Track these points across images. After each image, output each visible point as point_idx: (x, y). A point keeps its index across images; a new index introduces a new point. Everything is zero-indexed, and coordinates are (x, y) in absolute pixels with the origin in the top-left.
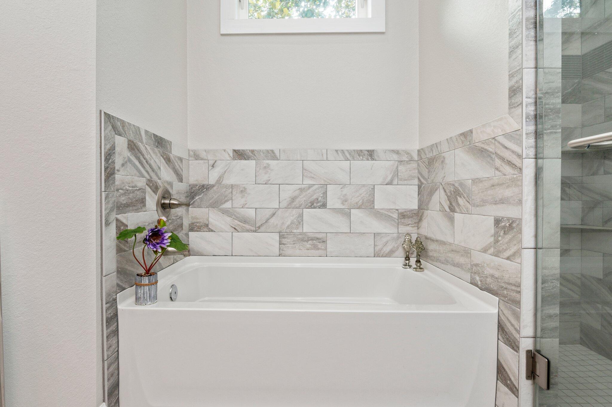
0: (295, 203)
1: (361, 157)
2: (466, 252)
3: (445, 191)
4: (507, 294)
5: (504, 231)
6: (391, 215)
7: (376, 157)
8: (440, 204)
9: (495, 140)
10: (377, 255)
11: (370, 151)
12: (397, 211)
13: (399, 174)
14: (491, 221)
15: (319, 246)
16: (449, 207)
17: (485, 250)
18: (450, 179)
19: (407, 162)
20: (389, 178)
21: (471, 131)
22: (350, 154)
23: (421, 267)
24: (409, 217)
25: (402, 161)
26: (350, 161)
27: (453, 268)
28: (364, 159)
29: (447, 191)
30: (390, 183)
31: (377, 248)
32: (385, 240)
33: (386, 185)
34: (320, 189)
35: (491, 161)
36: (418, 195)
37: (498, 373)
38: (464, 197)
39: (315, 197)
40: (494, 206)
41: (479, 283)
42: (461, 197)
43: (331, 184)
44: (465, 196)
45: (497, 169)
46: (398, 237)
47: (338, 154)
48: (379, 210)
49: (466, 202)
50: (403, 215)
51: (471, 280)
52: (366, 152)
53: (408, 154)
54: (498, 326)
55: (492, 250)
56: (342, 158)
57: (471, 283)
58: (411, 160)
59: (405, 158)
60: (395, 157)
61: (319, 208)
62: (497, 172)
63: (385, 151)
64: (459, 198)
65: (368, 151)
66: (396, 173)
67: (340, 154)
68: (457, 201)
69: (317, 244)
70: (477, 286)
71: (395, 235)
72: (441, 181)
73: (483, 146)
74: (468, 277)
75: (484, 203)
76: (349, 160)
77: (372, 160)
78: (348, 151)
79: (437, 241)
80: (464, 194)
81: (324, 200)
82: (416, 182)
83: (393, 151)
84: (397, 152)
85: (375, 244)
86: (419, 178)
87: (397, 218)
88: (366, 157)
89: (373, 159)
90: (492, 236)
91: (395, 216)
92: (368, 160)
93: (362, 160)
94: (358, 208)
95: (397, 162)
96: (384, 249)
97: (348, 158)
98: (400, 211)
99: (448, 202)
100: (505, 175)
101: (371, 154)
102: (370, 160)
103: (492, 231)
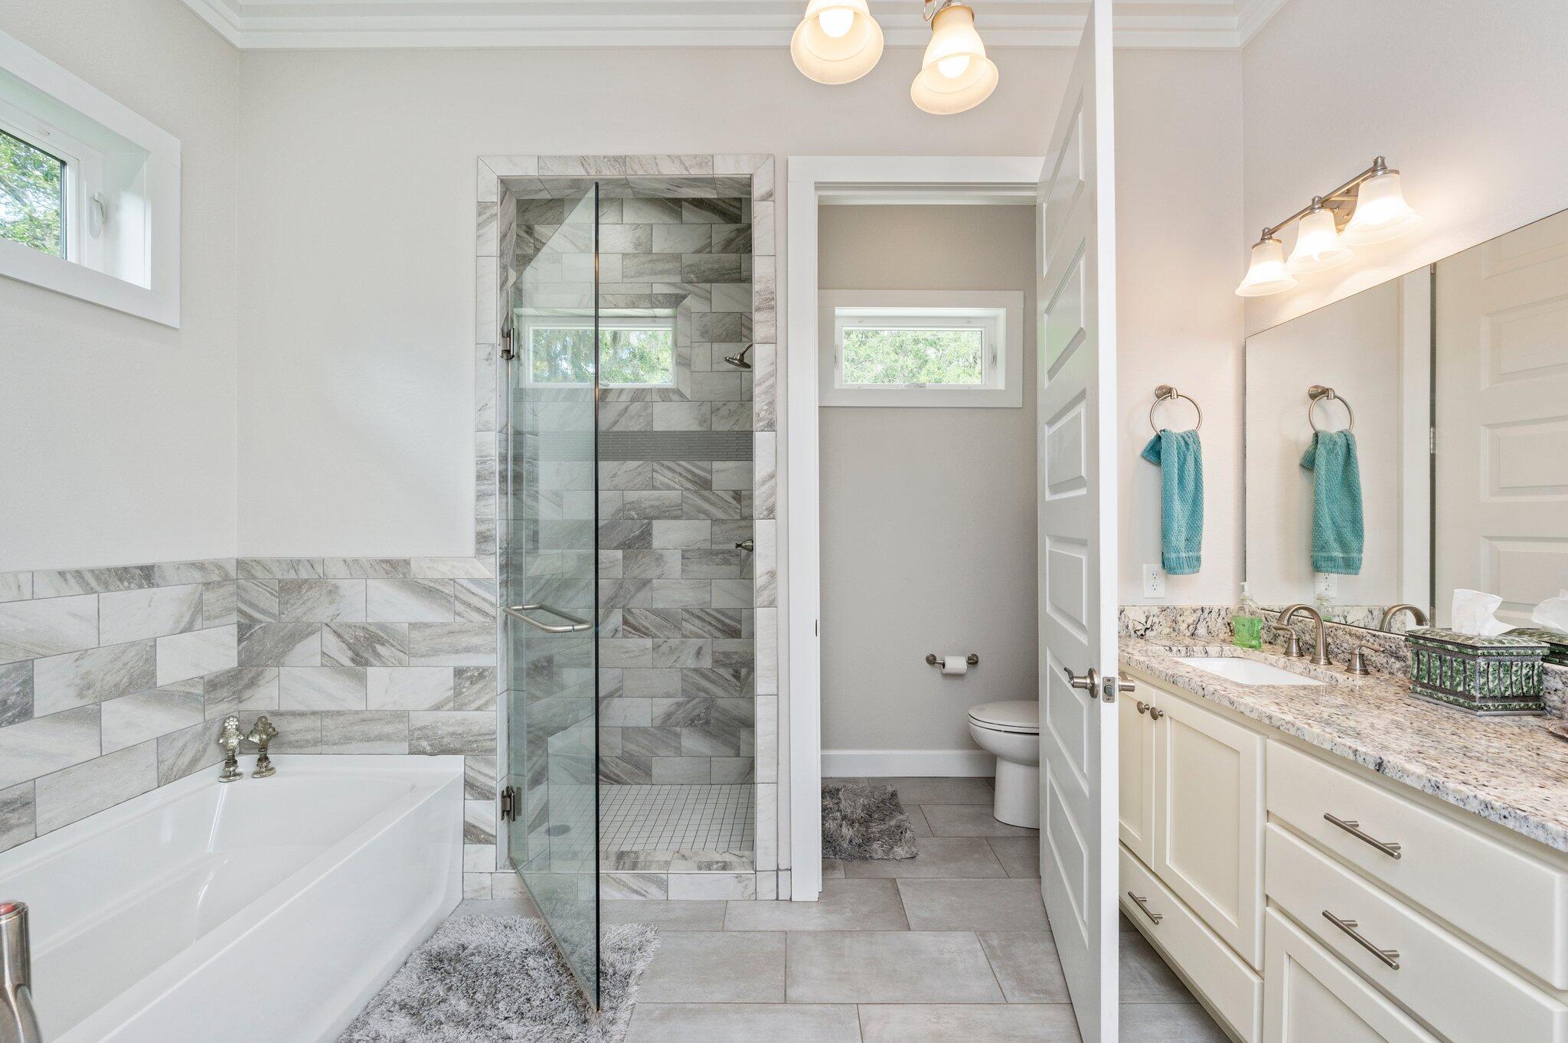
1: (126, 584)
2: (400, 716)
3: (339, 636)
4: (478, 746)
5: (471, 682)
6: (192, 690)
7: (160, 581)
8: (322, 656)
9: (455, 582)
10: (164, 780)
11: (147, 567)
12: (202, 681)
13: (205, 608)
14: (451, 671)
15: (13, 821)
16: (353, 660)
17: (437, 708)
18: (358, 618)
19: (219, 583)
20: (186, 619)
21: (407, 562)
22: (98, 578)
23: (270, 766)
24: (222, 686)
25: (209, 584)
26: (97, 595)
27: (366, 744)
28: (132, 585)
29: (346, 637)
30: (188, 628)
31: (164, 767)
32: (179, 744)
33: (181, 633)
34: (13, 675)
35: (448, 605)
36: (240, 641)
37: (465, 835)
38: (392, 645)
40: (454, 656)
41: (428, 748)
42: (383, 644)
43: (46, 657)
44: (395, 643)
45: (459, 614)
46: (206, 729)
47: (66, 580)
48: (167, 688)
49: (398, 652)
50: (213, 685)
51: (410, 749)
52: (138, 572)
53: (220, 568)
54: (465, 785)
55: (451, 704)
56: (77, 589)
57: (410, 753)
58: (226, 578)
59: (215, 578)
60: (197, 575)
61: (10, 723)
62: (457, 618)
63: (178, 566)
64: (379, 648)
65: (141, 568)
66: (198, 608)
67: (72, 581)
68: (374, 651)
69: (7, 819)
70: (424, 753)
71: (200, 728)
72: (328, 621)
73: (432, 585)
74: (405, 747)
75: (435, 652)
76: (96, 592)
77: (149, 587)
78: (92, 571)
79: (314, 713)
80: (391, 641)
81: (25, 700)
82: (234, 617)
83: (193, 564)
84: (200, 566)
85: (160, 759)
86: (240, 611)
87: (201, 693)
88: (137, 581)
89: (151, 585)
90: (451, 689)
91: (199, 690)
92: (141, 587)
93: (129, 588)
94: (120, 696)
95: (200, 586)
96: (179, 763)
97: (92, 588)
98: (206, 678)
99: (350, 653)
100: (471, 622)
101: (147, 575)
102: (146, 587)
103: (452, 684)
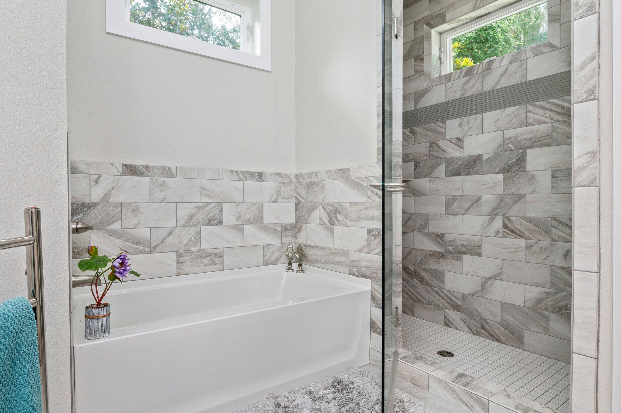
0: (193, 221)
1: (253, 179)
2: (345, 253)
3: (325, 209)
4: (377, 276)
5: (375, 237)
6: (277, 228)
7: (264, 179)
8: (320, 219)
9: (368, 179)
10: (266, 264)
11: (260, 173)
12: (281, 225)
13: (282, 194)
14: (365, 231)
15: (217, 262)
16: (329, 222)
17: (360, 251)
18: (330, 200)
19: (288, 184)
20: (275, 197)
21: (348, 169)
22: (243, 175)
23: (302, 269)
24: (289, 230)
25: (284, 183)
26: (242, 182)
27: (334, 266)
28: (255, 180)
29: (327, 210)
30: (275, 202)
31: (266, 258)
32: (271, 250)
33: (272, 203)
34: (217, 207)
35: (365, 192)
36: (296, 211)
37: (371, 327)
38: (343, 215)
39: (212, 214)
40: (367, 222)
41: (356, 273)
42: (340, 214)
43: (227, 202)
44: (344, 214)
45: (369, 198)
46: (282, 247)
47: (233, 174)
48: (267, 225)
49: (345, 218)
50: (285, 228)
51: (349, 272)
52: (257, 174)
53: (288, 177)
54: (371, 297)
55: (366, 250)
56: (237, 178)
57: (350, 274)
58: (291, 182)
59: (286, 181)
60: (279, 179)
61: (216, 225)
62: (368, 199)
63: (271, 174)
64: (338, 215)
65: (258, 173)
66: (279, 193)
67: (235, 174)
68: (337, 217)
69: (215, 260)
70: (355, 275)
71: (279, 245)
72: (321, 202)
73: (358, 181)
74: (347, 270)
75: (359, 219)
76: (242, 180)
77: (261, 181)
78: (241, 172)
79: (317, 247)
80: (342, 212)
81: (221, 217)
82: (294, 200)
83: (277, 174)
84: (280, 175)
85: (265, 254)
86: (296, 198)
87: (280, 230)
88: (256, 178)
89: (262, 180)
90: (365, 241)
91: (279, 229)
92: (258, 181)
93: (253, 181)
94: (250, 224)
95: (280, 184)
96: (272, 258)
97: (241, 179)
98: (283, 225)
99: (328, 218)
100: (375, 202)
101: (260, 176)
102: (260, 181)
103: (366, 238)
